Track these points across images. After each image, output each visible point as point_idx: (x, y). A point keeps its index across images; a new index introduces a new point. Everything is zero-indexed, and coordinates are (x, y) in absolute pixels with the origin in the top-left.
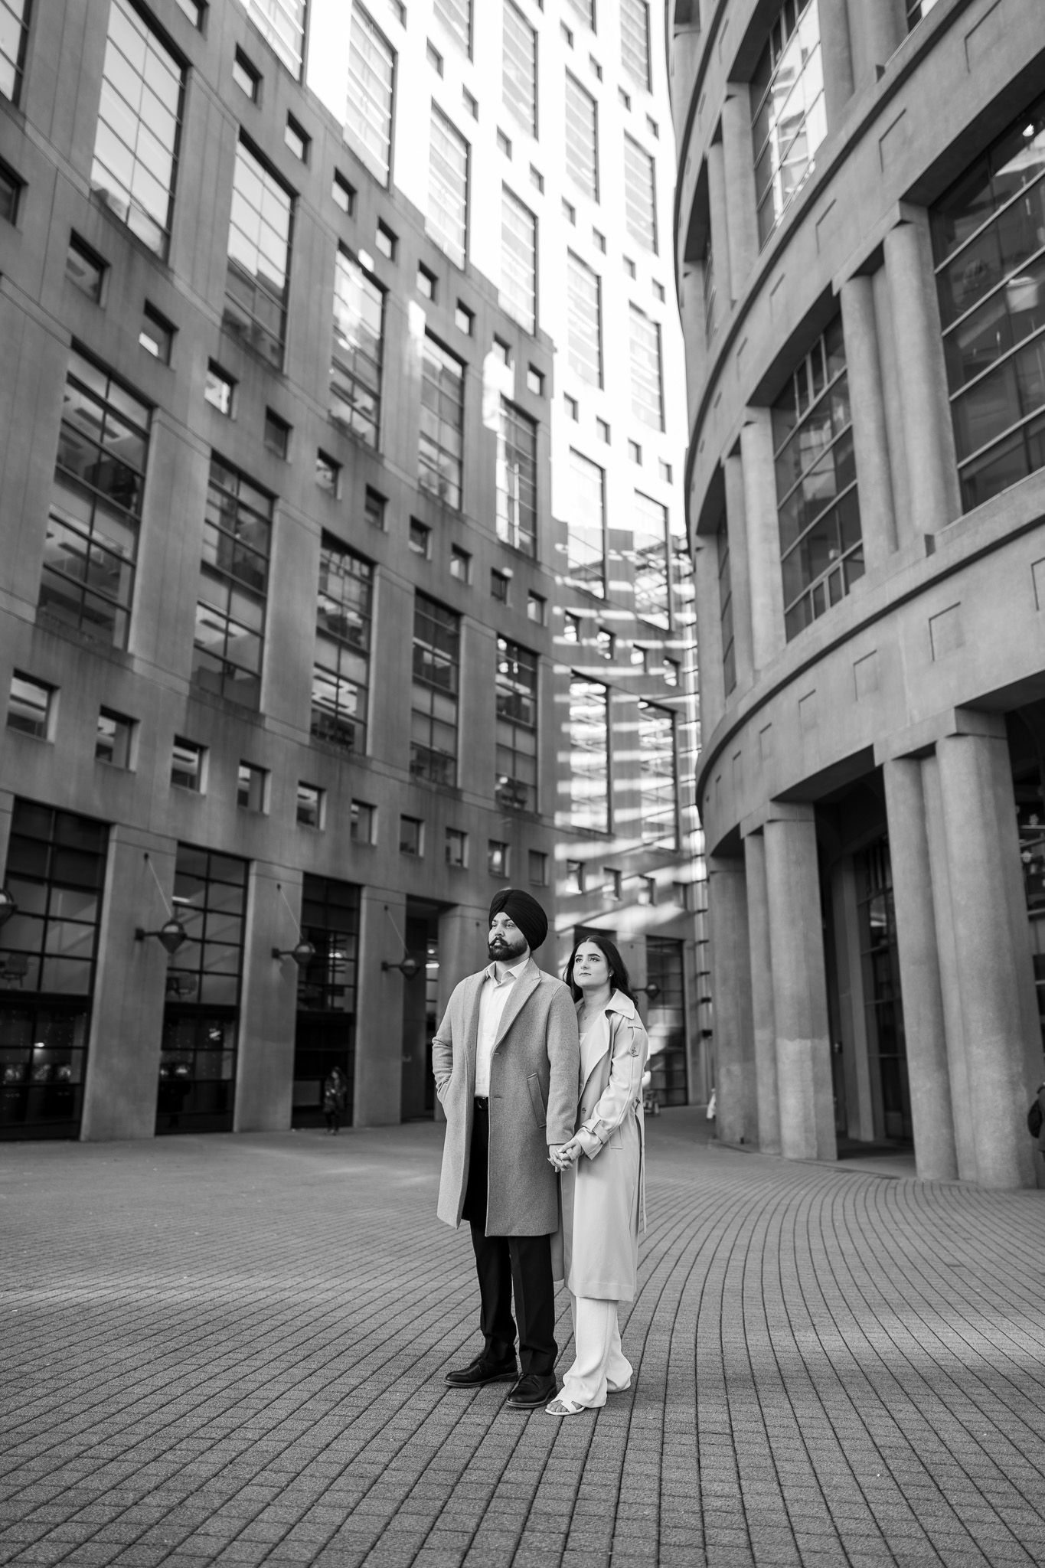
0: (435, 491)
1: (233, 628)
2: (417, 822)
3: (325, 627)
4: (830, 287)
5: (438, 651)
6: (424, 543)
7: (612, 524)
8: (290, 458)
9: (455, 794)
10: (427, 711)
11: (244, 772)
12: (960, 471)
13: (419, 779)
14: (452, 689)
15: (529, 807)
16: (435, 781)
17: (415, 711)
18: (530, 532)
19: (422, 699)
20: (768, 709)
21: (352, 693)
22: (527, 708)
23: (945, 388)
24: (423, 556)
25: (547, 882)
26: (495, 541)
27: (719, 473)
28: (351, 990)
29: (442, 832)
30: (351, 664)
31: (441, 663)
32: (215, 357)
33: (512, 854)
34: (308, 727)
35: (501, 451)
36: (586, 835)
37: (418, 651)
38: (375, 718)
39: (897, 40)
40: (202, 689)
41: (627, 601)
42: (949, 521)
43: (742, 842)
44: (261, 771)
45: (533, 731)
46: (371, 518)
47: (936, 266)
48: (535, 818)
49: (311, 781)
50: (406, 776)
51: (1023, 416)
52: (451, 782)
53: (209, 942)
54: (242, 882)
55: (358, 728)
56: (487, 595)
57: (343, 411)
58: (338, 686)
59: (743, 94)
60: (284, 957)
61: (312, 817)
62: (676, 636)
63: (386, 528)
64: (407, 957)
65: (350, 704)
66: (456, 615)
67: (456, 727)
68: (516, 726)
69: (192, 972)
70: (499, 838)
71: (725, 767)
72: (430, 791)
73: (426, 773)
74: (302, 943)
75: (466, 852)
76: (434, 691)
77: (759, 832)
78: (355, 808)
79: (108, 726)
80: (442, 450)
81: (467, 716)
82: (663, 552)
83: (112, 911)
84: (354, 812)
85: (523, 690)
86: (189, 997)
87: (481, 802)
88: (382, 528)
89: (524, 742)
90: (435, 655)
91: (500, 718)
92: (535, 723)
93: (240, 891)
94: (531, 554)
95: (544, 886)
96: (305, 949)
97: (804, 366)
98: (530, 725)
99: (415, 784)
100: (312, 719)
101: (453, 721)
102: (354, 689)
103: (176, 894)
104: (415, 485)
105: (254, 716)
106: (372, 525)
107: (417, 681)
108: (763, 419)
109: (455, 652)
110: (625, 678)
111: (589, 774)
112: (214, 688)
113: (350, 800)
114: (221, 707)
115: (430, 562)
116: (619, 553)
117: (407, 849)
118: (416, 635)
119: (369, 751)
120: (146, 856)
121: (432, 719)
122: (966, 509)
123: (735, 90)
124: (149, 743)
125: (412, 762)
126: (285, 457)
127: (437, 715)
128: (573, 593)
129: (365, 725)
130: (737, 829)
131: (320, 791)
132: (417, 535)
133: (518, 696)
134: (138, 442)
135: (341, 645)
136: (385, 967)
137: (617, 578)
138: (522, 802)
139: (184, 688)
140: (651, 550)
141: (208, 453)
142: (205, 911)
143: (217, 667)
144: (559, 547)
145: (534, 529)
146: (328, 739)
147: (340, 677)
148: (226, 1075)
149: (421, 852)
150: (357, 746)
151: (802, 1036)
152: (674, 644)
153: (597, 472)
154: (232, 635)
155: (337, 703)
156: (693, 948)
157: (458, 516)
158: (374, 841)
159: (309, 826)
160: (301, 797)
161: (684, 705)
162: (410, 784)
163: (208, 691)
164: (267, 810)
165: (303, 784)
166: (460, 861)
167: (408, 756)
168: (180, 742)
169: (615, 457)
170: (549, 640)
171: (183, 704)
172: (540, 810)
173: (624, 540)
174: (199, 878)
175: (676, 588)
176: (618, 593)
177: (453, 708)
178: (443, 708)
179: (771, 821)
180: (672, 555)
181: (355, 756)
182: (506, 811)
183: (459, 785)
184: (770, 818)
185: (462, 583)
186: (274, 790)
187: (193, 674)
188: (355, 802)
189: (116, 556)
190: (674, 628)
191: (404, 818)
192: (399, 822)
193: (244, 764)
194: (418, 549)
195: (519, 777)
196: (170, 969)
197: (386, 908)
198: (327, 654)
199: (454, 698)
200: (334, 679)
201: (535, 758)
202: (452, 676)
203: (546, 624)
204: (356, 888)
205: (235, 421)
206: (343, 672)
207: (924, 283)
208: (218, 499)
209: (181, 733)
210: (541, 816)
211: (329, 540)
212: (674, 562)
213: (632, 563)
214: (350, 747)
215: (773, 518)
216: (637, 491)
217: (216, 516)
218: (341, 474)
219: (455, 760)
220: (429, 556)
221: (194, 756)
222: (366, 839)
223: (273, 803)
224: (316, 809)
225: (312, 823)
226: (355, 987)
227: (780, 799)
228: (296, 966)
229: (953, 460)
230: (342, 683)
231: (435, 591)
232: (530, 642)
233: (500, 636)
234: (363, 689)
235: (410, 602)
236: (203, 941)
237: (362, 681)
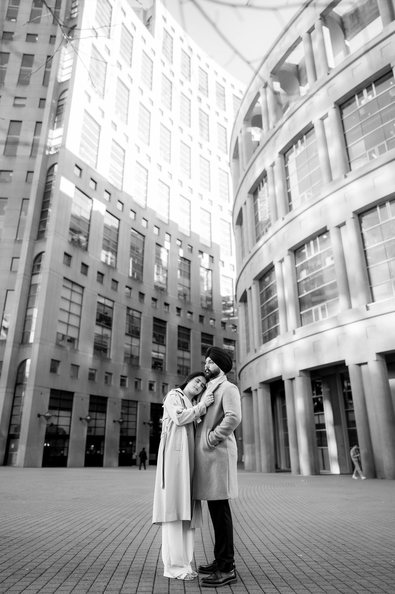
0: (183, 298)
1: (132, 347)
3: (155, 341)
5: (184, 340)
6: (180, 313)
10: (182, 356)
14: (189, 350)
16: (184, 374)
17: (178, 357)
18: (210, 302)
19: (180, 353)
26: (201, 307)
30: (162, 348)
32: (127, 285)
34: (151, 366)
37: (179, 340)
44: (140, 380)
49: (152, 380)
50: (176, 375)
55: (164, 364)
56: (198, 322)
63: (170, 311)
66: (190, 330)
67: (190, 360)
69: (126, 429)
76: (184, 351)
80: (184, 286)
81: (193, 356)
86: (125, 435)
91: (202, 355)
93: (135, 409)
94: (211, 308)
96: (151, 422)
99: (179, 377)
100: (152, 363)
101: (189, 358)
103: (122, 411)
104: (178, 299)
105: (138, 367)
106: (166, 311)
107: (179, 349)
109: (189, 339)
112: (129, 362)
113: (161, 383)
114: (130, 366)
118: (178, 337)
119: (166, 370)
121: (183, 359)
124: (115, 378)
125: (178, 370)
126: (144, 303)
127: (184, 357)
131: (153, 382)
132: (178, 311)
135: (159, 344)
139: (122, 364)
141: (126, 308)
142: (128, 414)
143: (129, 356)
145: (211, 300)
146: (156, 368)
150: (163, 369)
153: (231, 280)
154: (133, 349)
157: (189, 303)
159: (152, 391)
164: (142, 388)
167: (177, 368)
168: (122, 376)
170: (216, 330)
171: (122, 367)
174: (126, 407)
177: (189, 354)
178: (186, 355)
181: (162, 372)
185: (190, 321)
186: (143, 383)
187: (124, 360)
188: (163, 383)
189: (106, 337)
191: (176, 385)
193: (136, 379)
196: (121, 428)
198: (155, 347)
199: (189, 352)
202: (189, 345)
203: (215, 326)
205: (132, 298)
206: (159, 351)
208: (128, 317)
211: (155, 319)
217: (128, 322)
218: (157, 301)
219: (190, 368)
220: (181, 315)
228: (149, 426)
231: (184, 325)
232: (211, 333)
233: (201, 333)
234: (165, 354)
235: (176, 329)
236: (128, 421)
237: (164, 352)
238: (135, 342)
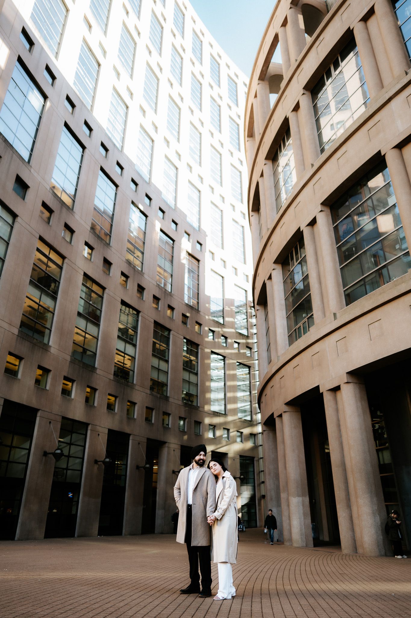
0: (162, 285)
1: (87, 336)
2: (152, 409)
3: (120, 335)
4: (299, 228)
5: (161, 344)
6: (157, 304)
7: (227, 296)
8: (111, 275)
9: (167, 398)
10: (157, 366)
11: (88, 390)
12: (344, 291)
13: (153, 392)
14: (167, 358)
15: (195, 404)
16: (159, 394)
17: (152, 366)
18: (196, 300)
19: (155, 362)
20: (283, 370)
21: (129, 359)
22: (194, 365)
23: (338, 264)
24: (157, 309)
25: (201, 434)
26: (184, 303)
27: (264, 285)
28: (124, 477)
29: (161, 413)
30: (130, 350)
31: (162, 348)
32: (87, 241)
33: (188, 422)
34: (113, 373)
35: (186, 271)
36: (216, 414)
37: (154, 343)
38: (137, 369)
39: (318, 157)
40: (75, 358)
41: (232, 325)
42: (342, 309)
43: (274, 420)
44: (94, 390)
45: (196, 374)
46: (139, 295)
47: (333, 225)
48: (197, 408)
49: (113, 393)
50: (148, 392)
51: (363, 275)
52: (165, 394)
53: (71, 457)
54: (85, 433)
55: (131, 373)
56: (180, 323)
57: (131, 258)
58: (124, 357)
59: (270, 163)
60: (99, 463)
61: (112, 407)
62: (250, 338)
63: (144, 299)
64: (146, 464)
65: (128, 364)
66: (169, 330)
67: (168, 373)
68: (190, 372)
69: (64, 469)
70: (183, 416)
71: (268, 390)
72: (157, 397)
73: (155, 390)
74: (106, 457)
75: (170, 421)
76: (160, 359)
77: (280, 416)
78: (129, 404)
79: (40, 372)
80: (165, 271)
81: (172, 369)
82: (245, 307)
83: (35, 444)
84: (128, 405)
85: (193, 358)
86: (61, 479)
87: (176, 402)
88: (143, 299)
89: (193, 378)
90: (160, 345)
91: (184, 369)
92: (197, 371)
93: (84, 436)
94: (197, 308)
95: (200, 435)
96: (107, 460)
97: (292, 252)
98: (195, 372)
99: (151, 394)
100: (115, 369)
101: (166, 371)
102: (130, 358)
103: (60, 438)
104: (155, 284)
105: (93, 368)
106: (139, 298)
107: (153, 355)
108: (279, 268)
109: (168, 344)
110: (231, 354)
111: (217, 390)
112: (79, 358)
113: (127, 401)
114: (81, 366)
115: (160, 311)
116: (229, 308)
117: (148, 420)
118: (154, 338)
119: (135, 382)
120: (50, 422)
121: (159, 370)
122: (347, 305)
123: (267, 162)
124: (54, 379)
125: (151, 386)
126: (109, 275)
127: (160, 368)
128: (212, 322)
129: (134, 372)
130: (273, 414)
131: (116, 397)
132: (155, 301)
133: (191, 361)
134: (58, 270)
135: (126, 342)
136: (138, 467)
137: (229, 317)
138: (192, 402)
139: (68, 358)
140: (241, 306)
141: (83, 274)
142: (70, 444)
143: (81, 350)
144: (207, 305)
145: (198, 299)
146: (119, 377)
147: (125, 354)
148: (74, 512)
149: (153, 422)
150: (130, 380)
151: (299, 496)
152: (250, 341)
153: (221, 278)
154: (87, 338)
155: (124, 363)
156: (258, 461)
157: (170, 294)
158: (135, 417)
159: (111, 411)
160: (109, 399)
161: (254, 364)
162: (150, 394)
163: (77, 359)
164: (96, 405)
165: (110, 395)
166: (168, 425)
167: (149, 383)
168: (66, 378)
169: (228, 273)
170: (203, 339)
171: (68, 364)
172: (199, 405)
173: (231, 302)
174: (69, 432)
175: (250, 320)
176: (229, 322)
177: (167, 365)
178: (163, 366)
179: (285, 412)
180: (249, 308)
181: (130, 384)
182: (186, 405)
183: (168, 395)
184: (284, 411)
185: (171, 319)
186: (99, 397)
187: (72, 352)
188: (129, 401)
189: (47, 310)
190: (249, 335)
191: (147, 408)
192: (145, 409)
193: (88, 387)
194: (155, 306)
195: (191, 392)
196: (55, 468)
197: (139, 443)
198: (121, 345)
199: (167, 361)
200: (123, 355)
201: (197, 384)
202: (167, 354)
203: (201, 334)
204: (128, 435)
205: (92, 262)
206: (126, 352)
207: (330, 230)
208: (84, 289)
209: (66, 375)
210: (199, 407)
211: (123, 303)
212: (249, 311)
213: (234, 311)
214: (128, 380)
215: (283, 302)
216: (235, 285)
217: (83, 295)
218: (129, 280)
219: (167, 385)
220: (159, 309)
221: (70, 384)
222: (132, 416)
223: (98, 402)
224: (114, 404)
225: (112, 410)
226: (126, 475)
227: (288, 404)
228: (104, 466)
229: (342, 287)
230: (126, 356)
231: (161, 322)
232: (196, 340)
233: (185, 338)
234: (133, 358)
235: (152, 325)
236: (69, 456)
237: (133, 355)
238: (92, 329)
